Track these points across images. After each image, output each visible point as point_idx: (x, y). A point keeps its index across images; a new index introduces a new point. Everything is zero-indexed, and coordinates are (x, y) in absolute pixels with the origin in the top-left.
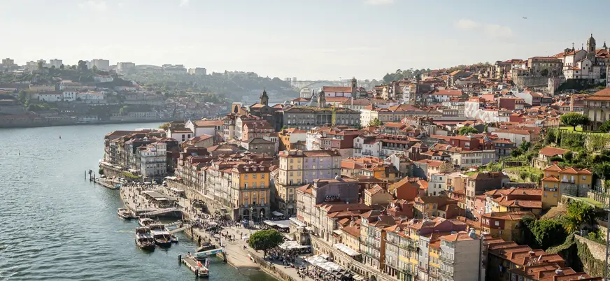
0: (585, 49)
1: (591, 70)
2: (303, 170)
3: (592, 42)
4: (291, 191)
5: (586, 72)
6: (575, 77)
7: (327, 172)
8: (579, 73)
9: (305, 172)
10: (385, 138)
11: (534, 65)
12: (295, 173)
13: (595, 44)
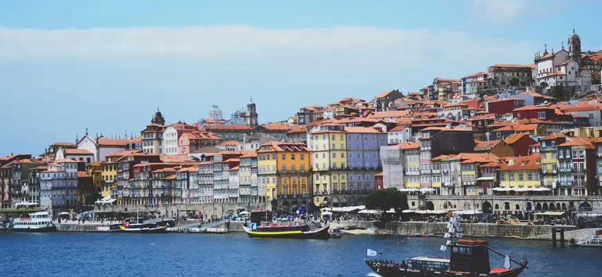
0: (567, 48)
1: (578, 74)
2: (347, 150)
3: (576, 42)
4: (335, 178)
5: (571, 77)
6: (559, 84)
7: (373, 153)
8: (564, 79)
9: (349, 153)
10: (414, 122)
11: (497, 75)
12: (338, 154)
13: (580, 42)
